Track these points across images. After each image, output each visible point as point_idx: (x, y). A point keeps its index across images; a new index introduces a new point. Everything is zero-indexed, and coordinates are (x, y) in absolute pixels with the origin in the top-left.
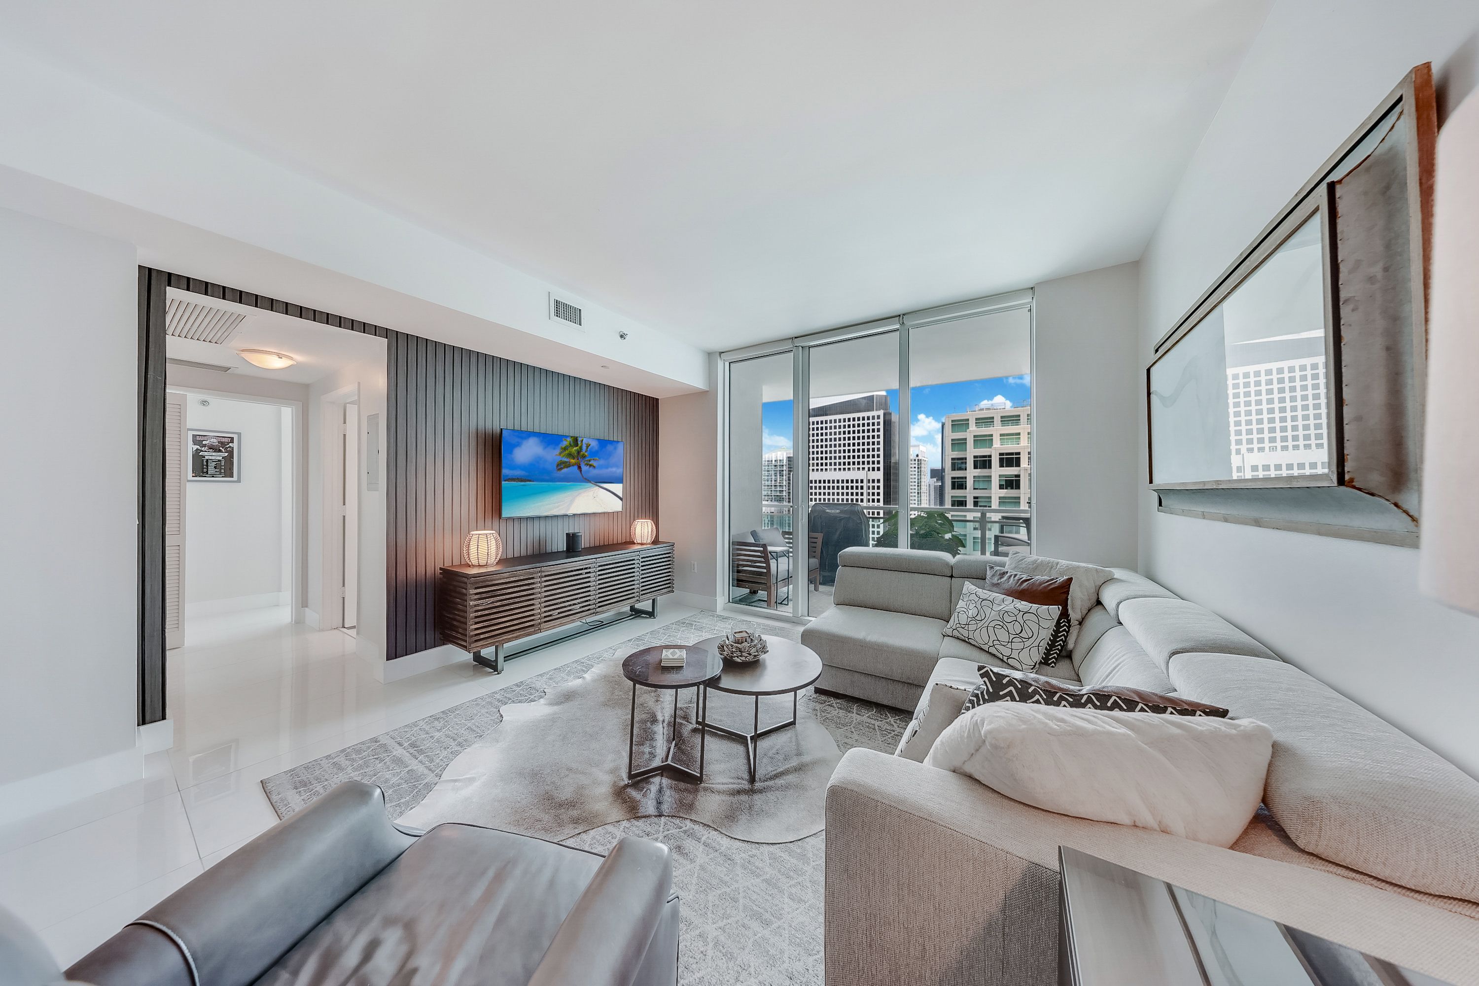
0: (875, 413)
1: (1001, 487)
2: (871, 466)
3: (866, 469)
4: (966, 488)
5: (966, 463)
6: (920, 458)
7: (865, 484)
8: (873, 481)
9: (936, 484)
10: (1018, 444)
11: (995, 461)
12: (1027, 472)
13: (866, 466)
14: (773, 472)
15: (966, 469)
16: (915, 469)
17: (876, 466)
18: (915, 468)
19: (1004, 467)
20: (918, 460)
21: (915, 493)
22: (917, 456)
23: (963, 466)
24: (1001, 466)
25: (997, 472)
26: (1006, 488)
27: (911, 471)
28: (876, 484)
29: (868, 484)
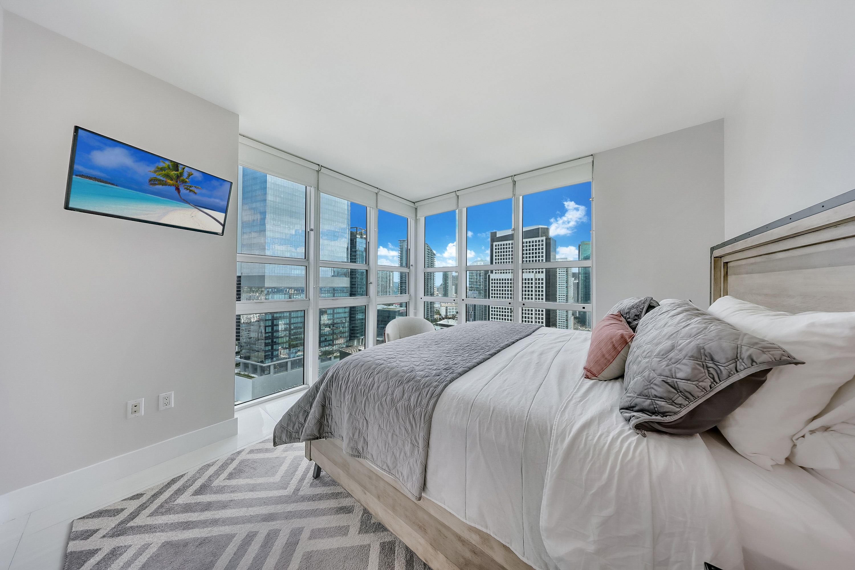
0: (540, 239)
3: (535, 272)
7: (533, 281)
8: (539, 279)
14: (475, 274)
16: (564, 272)
17: (541, 270)
21: (564, 287)
27: (562, 273)
28: (541, 281)
29: (536, 282)
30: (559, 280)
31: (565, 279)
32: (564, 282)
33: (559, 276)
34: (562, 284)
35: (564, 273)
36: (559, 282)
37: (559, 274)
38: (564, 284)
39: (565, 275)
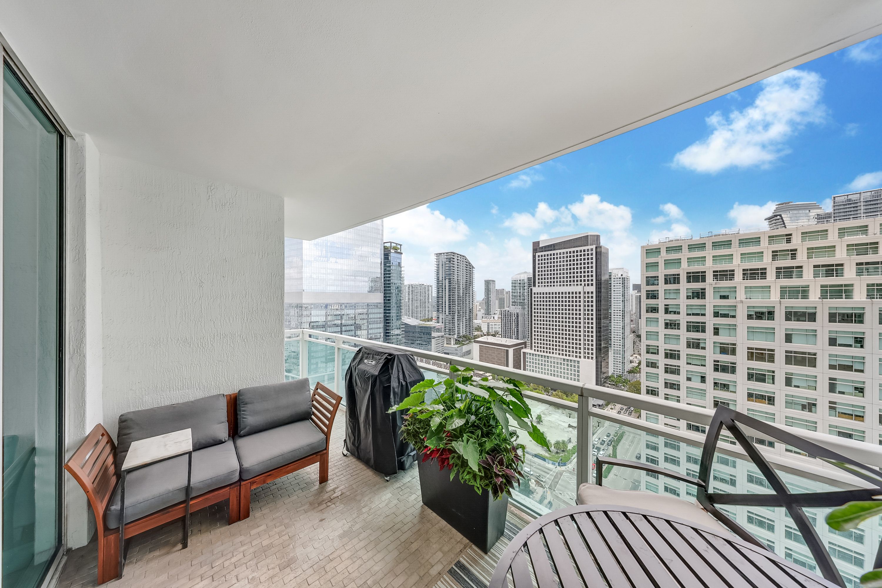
0: (589, 247)
1: (688, 297)
2: (586, 283)
3: (583, 285)
4: (658, 299)
5: (658, 280)
6: (623, 277)
7: (582, 295)
8: (588, 293)
9: (637, 295)
10: (704, 265)
11: (683, 278)
12: (712, 286)
13: (583, 283)
14: (518, 288)
15: (658, 285)
17: (590, 282)
18: (620, 283)
19: (691, 282)
20: (622, 278)
21: (620, 301)
22: (622, 275)
23: (656, 282)
24: (689, 282)
25: (684, 286)
26: (693, 298)
27: (617, 286)
28: (590, 295)
29: (584, 295)
30: (614, 293)
31: (621, 292)
32: (620, 296)
33: (614, 288)
34: (617, 298)
35: (620, 286)
36: (614, 296)
37: (614, 286)
38: (620, 298)
39: (621, 287)
